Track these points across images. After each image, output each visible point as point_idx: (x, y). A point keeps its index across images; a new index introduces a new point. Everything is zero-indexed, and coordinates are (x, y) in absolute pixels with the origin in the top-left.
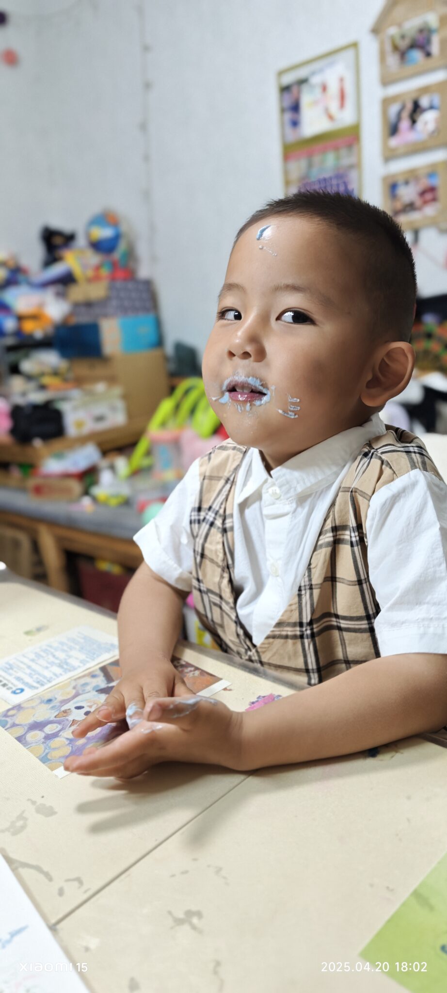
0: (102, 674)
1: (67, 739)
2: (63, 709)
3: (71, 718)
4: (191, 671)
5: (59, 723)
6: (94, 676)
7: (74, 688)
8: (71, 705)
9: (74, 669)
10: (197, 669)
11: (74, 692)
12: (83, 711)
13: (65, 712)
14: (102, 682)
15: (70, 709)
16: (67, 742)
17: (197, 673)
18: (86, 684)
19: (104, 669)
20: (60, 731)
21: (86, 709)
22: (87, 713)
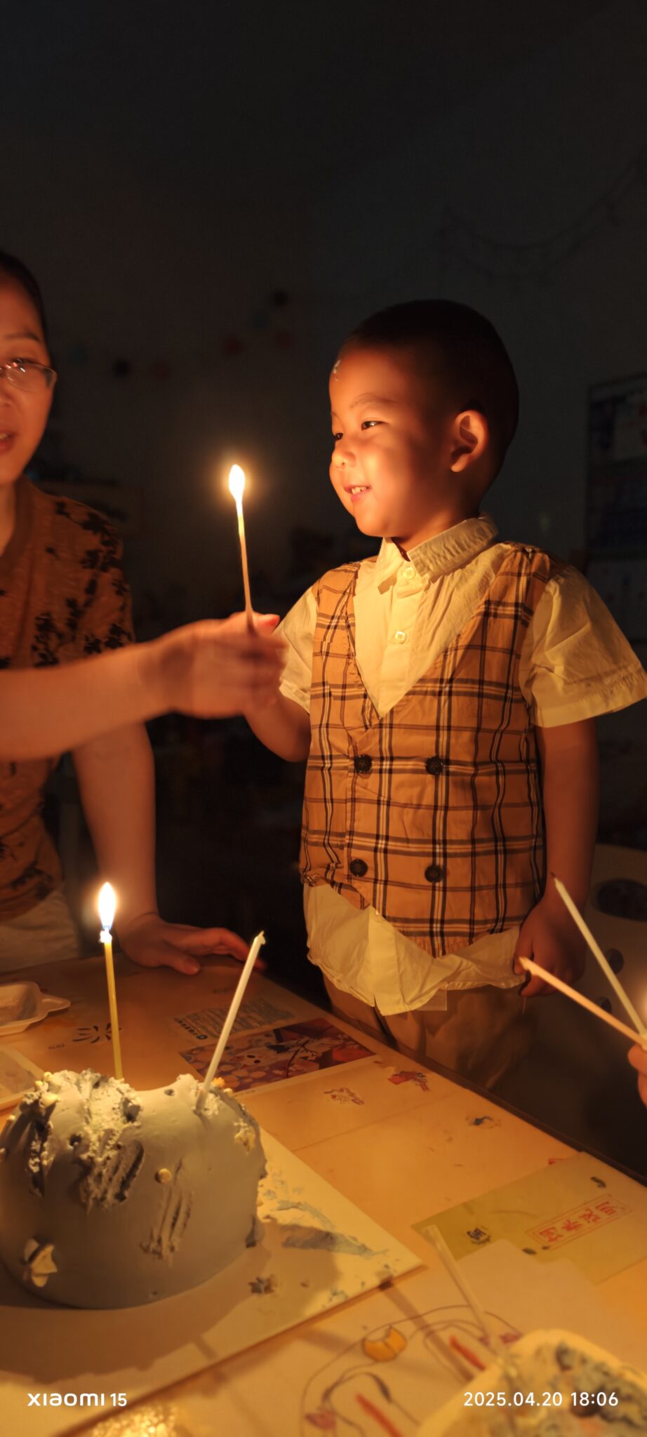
0: (274, 1035)
1: (238, 1077)
2: (240, 1055)
3: (243, 1063)
4: (351, 1044)
5: (233, 1065)
6: (267, 1035)
7: (250, 1041)
8: (245, 1054)
9: (252, 1027)
10: (357, 1043)
11: (247, 1045)
12: (254, 1059)
13: (239, 1058)
14: (272, 1041)
15: (243, 1057)
16: (237, 1079)
17: (356, 1046)
18: (259, 1041)
19: (277, 1032)
20: (233, 1070)
21: (257, 1059)
22: (257, 1062)
